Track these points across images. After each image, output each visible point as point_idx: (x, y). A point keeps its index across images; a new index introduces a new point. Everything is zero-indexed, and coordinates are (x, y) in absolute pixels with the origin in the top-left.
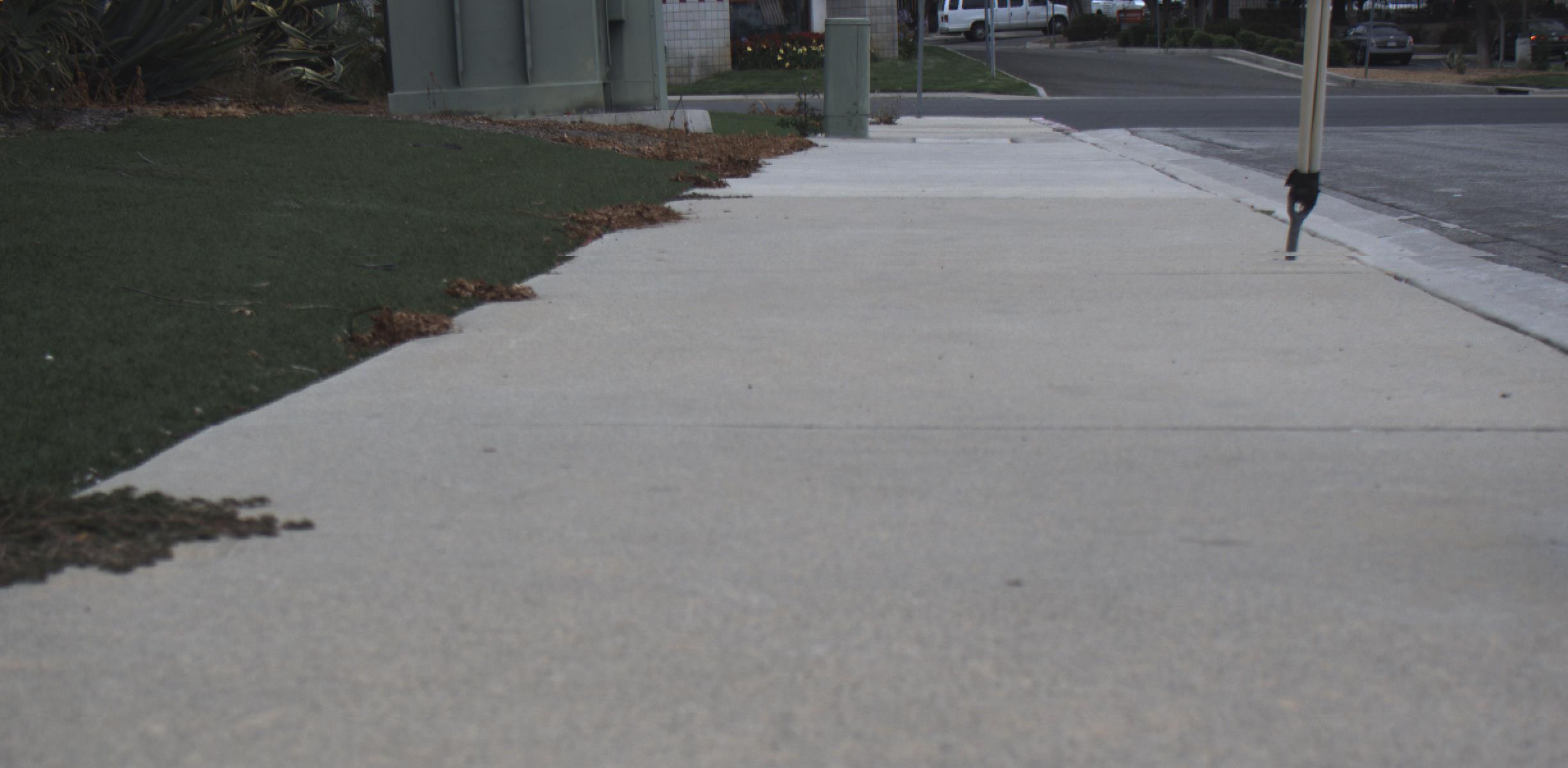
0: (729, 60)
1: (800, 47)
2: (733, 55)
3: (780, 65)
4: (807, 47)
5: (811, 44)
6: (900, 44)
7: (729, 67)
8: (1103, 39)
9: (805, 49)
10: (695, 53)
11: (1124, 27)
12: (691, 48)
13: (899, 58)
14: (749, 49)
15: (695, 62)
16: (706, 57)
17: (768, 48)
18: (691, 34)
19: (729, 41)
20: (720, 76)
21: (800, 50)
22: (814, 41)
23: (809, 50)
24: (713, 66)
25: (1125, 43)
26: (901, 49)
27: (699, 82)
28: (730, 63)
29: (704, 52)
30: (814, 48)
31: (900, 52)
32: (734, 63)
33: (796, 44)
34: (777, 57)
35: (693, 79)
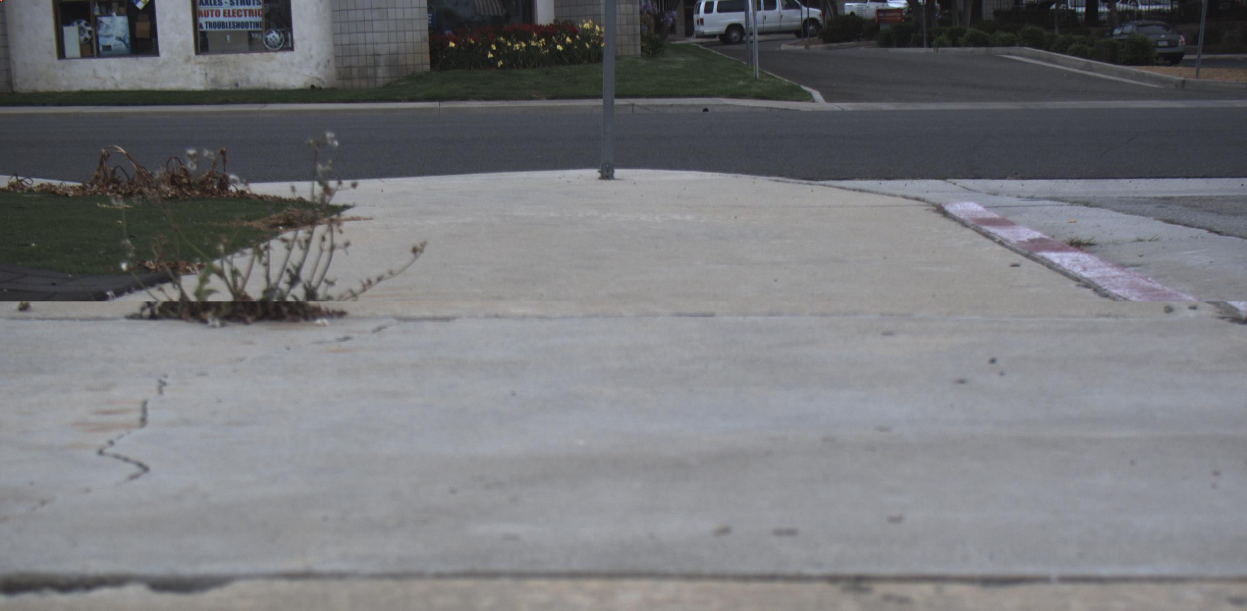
0: (427, 58)
1: (517, 42)
2: (433, 52)
3: (492, 64)
4: (526, 42)
5: (531, 38)
6: (643, 39)
7: (427, 68)
8: (858, 40)
9: (523, 45)
10: (382, 49)
11: (884, 27)
12: (377, 43)
13: (642, 55)
14: (452, 44)
15: (382, 61)
16: (397, 53)
17: (476, 43)
18: (377, 26)
19: (426, 34)
20: (415, 78)
21: (517, 46)
22: (535, 35)
23: (528, 45)
24: (406, 65)
25: (887, 42)
26: (644, 45)
27: (388, 85)
28: (429, 61)
29: (393, 48)
30: (533, 44)
31: (642, 48)
32: (433, 62)
33: (512, 37)
34: (486, 55)
35: (380, 82)
